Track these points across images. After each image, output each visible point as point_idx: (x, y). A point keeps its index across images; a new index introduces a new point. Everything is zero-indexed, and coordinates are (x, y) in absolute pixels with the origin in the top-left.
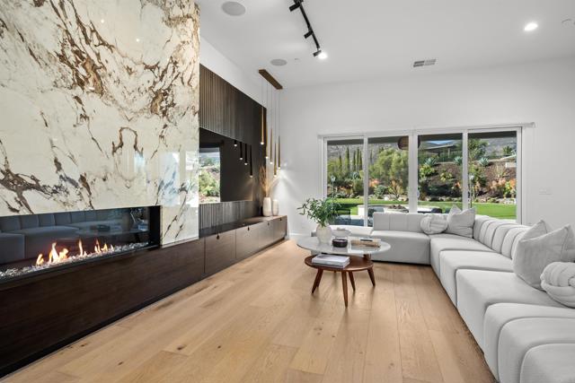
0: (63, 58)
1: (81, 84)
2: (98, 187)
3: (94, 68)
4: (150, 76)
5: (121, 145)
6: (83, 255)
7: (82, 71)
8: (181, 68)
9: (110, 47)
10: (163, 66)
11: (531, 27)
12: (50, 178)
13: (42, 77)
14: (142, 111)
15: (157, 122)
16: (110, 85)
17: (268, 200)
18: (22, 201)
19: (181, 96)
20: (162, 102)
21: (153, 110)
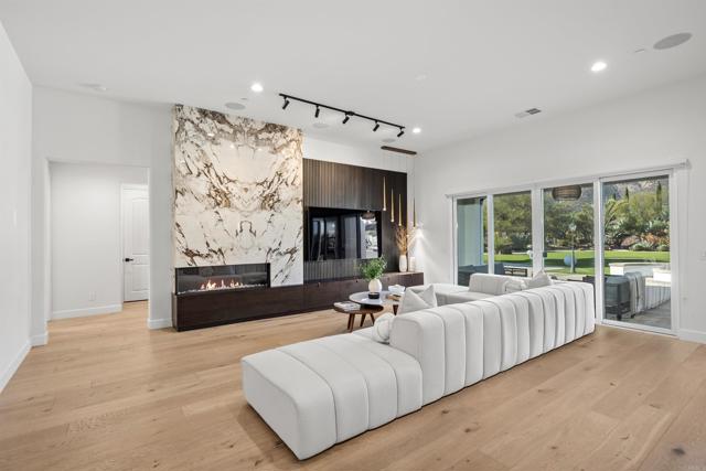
0: (209, 195)
1: (218, 204)
2: (228, 254)
3: (225, 195)
4: (261, 188)
5: (241, 231)
6: (224, 287)
7: (219, 198)
8: (285, 176)
9: (234, 182)
10: (270, 180)
11: (599, 67)
12: (204, 251)
13: (200, 206)
14: (255, 210)
15: (266, 214)
16: (234, 201)
17: (403, 258)
18: (193, 261)
19: (286, 193)
20: (269, 201)
21: (263, 207)
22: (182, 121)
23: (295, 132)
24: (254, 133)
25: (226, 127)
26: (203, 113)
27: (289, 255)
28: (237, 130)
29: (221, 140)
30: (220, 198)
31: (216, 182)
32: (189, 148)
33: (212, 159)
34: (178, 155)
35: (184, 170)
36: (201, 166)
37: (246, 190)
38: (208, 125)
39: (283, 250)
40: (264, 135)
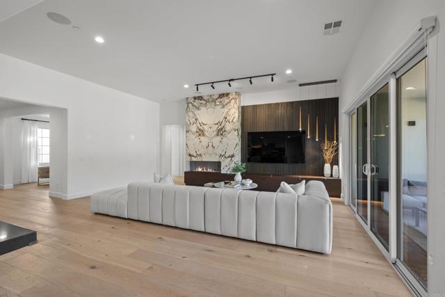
0: (197, 132)
1: (200, 135)
2: (203, 156)
3: (202, 131)
4: (217, 126)
5: (208, 146)
8: (228, 118)
9: (206, 125)
10: (221, 121)
12: (195, 155)
13: (193, 137)
14: (214, 136)
15: (219, 138)
16: (206, 133)
18: (192, 158)
19: (228, 127)
20: (221, 132)
21: (218, 135)
22: (188, 104)
23: (234, 94)
24: (214, 101)
25: (203, 102)
26: (195, 98)
27: (230, 159)
28: (207, 101)
29: (201, 108)
30: (201, 133)
31: (199, 125)
32: (190, 114)
33: (198, 117)
34: (187, 118)
35: (189, 123)
36: (194, 120)
37: (211, 128)
38: (197, 103)
39: (227, 155)
40: (219, 100)
